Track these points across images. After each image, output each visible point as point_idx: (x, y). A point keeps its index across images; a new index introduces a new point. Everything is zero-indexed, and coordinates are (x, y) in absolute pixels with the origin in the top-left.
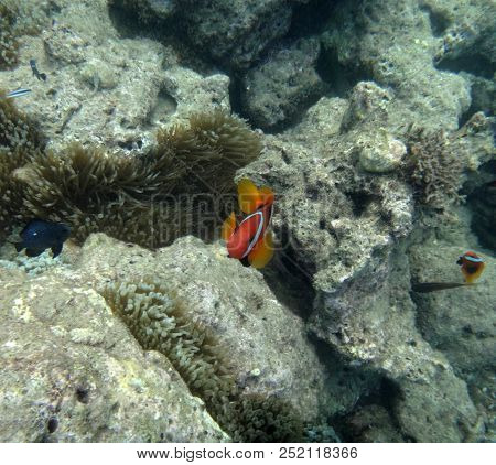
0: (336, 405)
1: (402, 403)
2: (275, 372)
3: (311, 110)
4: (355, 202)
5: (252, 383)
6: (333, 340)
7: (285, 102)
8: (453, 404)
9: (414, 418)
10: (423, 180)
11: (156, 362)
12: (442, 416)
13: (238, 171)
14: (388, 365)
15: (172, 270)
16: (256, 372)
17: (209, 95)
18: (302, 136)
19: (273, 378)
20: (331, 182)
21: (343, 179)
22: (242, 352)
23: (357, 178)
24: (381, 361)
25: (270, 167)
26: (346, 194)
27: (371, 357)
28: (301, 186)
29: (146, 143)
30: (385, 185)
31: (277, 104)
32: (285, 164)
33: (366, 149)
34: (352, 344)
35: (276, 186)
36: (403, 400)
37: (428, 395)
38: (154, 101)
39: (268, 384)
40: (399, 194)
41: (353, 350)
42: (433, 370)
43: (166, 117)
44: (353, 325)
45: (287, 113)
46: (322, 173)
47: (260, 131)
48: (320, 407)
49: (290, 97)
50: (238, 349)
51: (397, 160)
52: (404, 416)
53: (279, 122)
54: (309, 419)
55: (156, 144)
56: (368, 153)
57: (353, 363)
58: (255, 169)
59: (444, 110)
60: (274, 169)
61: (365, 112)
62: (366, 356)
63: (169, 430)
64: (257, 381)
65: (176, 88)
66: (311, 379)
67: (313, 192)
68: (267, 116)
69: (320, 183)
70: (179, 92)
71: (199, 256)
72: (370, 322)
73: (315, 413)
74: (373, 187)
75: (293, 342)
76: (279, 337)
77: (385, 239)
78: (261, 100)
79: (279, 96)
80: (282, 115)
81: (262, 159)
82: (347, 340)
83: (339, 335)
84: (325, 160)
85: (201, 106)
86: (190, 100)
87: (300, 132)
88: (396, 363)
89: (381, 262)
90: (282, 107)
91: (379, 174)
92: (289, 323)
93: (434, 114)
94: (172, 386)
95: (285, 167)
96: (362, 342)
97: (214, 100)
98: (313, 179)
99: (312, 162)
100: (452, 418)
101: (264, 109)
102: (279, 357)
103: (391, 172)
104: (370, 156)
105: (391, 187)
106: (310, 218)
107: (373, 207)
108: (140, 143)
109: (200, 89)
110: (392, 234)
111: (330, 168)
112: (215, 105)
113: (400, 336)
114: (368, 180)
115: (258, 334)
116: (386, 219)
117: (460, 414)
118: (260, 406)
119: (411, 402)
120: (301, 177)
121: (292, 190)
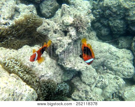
0: (67, 78)
1: (82, 76)
2: (48, 74)
3: (57, 12)
4: (65, 33)
5: (43, 77)
6: (63, 65)
7: (51, 11)
8: (92, 74)
9: (85, 78)
10: (77, 26)
11: (13, 76)
12: (90, 77)
13: (37, 29)
14: (76, 68)
15: (21, 54)
16: (43, 75)
17: (29, 10)
18: (55, 19)
19: (48, 75)
20: (59, 29)
21: (61, 28)
22: (40, 71)
23: (64, 27)
24: (74, 67)
25: (45, 27)
26: (63, 31)
27: (71, 67)
28: (52, 31)
29: (11, 24)
30: (70, 28)
31: (49, 11)
32: (48, 26)
33: (64, 20)
34: (67, 65)
35: (47, 31)
36: (82, 75)
37: (87, 73)
38: (13, 13)
39: (47, 77)
40: (73, 30)
41: (67, 66)
42: (85, 68)
43: (18, 17)
44: (67, 61)
45: (51, 13)
46: (57, 27)
47: (45, 18)
48: (62, 79)
49: (51, 9)
50: (39, 70)
51: (72, 22)
52: (82, 78)
53: (50, 16)
54: (59, 82)
55: (15, 23)
56: (65, 21)
57: (67, 69)
58: (41, 27)
59: (85, 10)
60: (46, 27)
61: (65, 12)
62: (70, 67)
63: (16, 91)
64: (44, 76)
65: (19, 9)
66: (59, 74)
67: (55, 32)
68: (47, 15)
69: (56, 30)
70: (20, 10)
71: (28, 50)
72: (71, 59)
73: (61, 81)
74: (68, 29)
75: (53, 66)
76: (49, 66)
77: (70, 41)
78: (44, 11)
79: (49, 9)
80: (50, 14)
81: (43, 25)
82: (66, 64)
83: (64, 63)
84: (57, 24)
85: (27, 13)
86: (24, 12)
87: (55, 18)
88: (78, 67)
89: (71, 46)
90: (50, 12)
91: (68, 26)
92: (52, 62)
93: (82, 11)
94: (17, 81)
95: (48, 27)
96: (69, 64)
97: (31, 11)
98: (54, 29)
99: (54, 25)
100: (93, 77)
101: (45, 13)
102: (49, 70)
103: (71, 25)
104: (65, 22)
105: (71, 29)
106: (55, 38)
107: (68, 34)
108: (9, 24)
109: (26, 9)
110: (72, 39)
111: (58, 26)
112: (31, 13)
113: (78, 62)
114: (66, 28)
115: (44, 66)
116: (70, 36)
117: (94, 76)
118: (45, 82)
119: (84, 75)
120: (52, 28)
121: (50, 32)
